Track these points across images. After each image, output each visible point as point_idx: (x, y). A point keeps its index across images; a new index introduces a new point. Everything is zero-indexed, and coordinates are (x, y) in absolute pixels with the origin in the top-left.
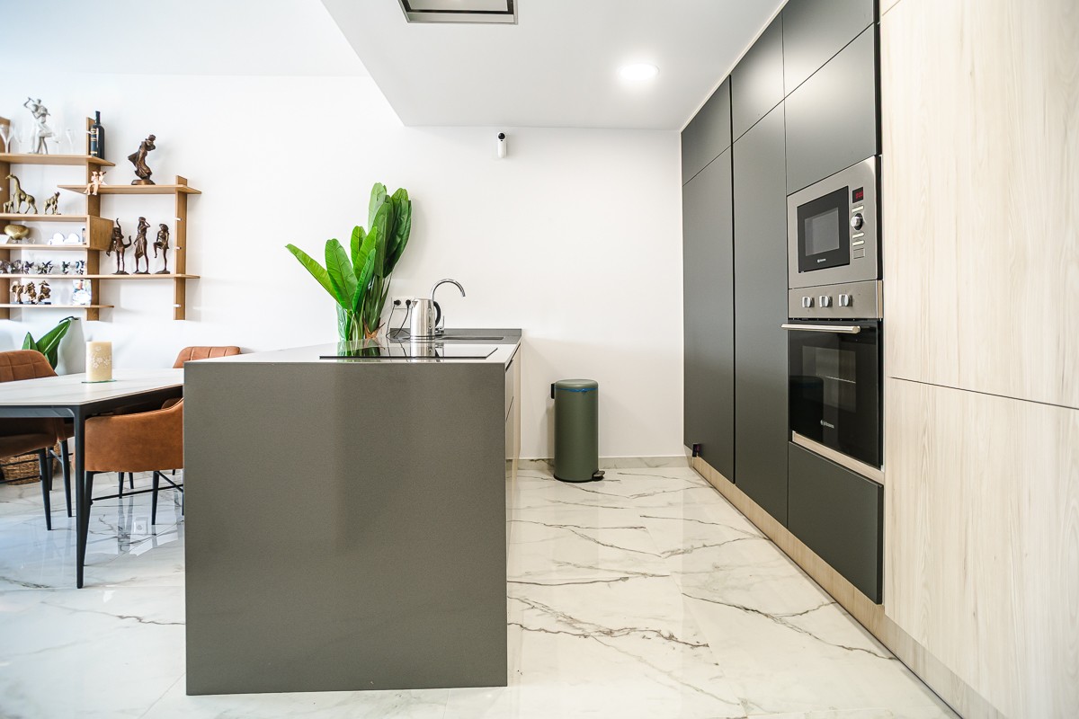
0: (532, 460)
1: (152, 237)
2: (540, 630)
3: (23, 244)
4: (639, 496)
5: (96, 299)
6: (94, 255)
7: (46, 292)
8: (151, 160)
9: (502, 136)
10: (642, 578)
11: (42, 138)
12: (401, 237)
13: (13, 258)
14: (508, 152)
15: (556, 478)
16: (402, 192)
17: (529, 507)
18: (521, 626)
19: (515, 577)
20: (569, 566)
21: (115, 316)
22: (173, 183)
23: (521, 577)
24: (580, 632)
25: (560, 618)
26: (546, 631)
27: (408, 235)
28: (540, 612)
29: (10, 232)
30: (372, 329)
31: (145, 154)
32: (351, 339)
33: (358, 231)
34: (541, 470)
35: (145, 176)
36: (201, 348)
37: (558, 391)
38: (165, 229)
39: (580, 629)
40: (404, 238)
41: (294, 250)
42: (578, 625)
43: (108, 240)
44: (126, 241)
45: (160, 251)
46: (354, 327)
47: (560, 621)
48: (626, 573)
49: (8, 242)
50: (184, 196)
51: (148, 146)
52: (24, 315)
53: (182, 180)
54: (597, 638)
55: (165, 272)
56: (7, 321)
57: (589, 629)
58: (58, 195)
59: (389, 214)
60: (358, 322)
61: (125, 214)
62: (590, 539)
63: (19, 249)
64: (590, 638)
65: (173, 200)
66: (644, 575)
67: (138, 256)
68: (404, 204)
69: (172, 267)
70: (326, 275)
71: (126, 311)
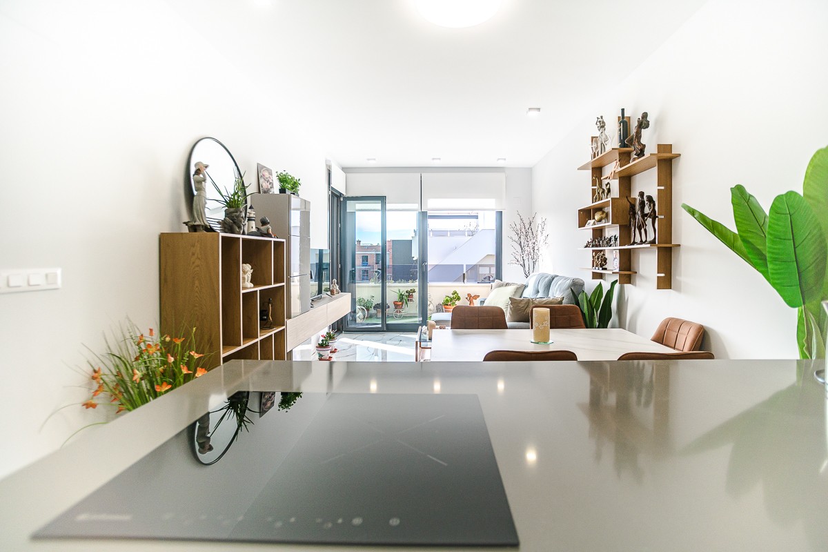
1: (646, 209)
5: (627, 265)
7: (605, 260)
13: (603, 236)
22: (656, 153)
31: (639, 133)
35: (638, 152)
38: (653, 200)
45: (650, 221)
50: (666, 163)
51: (641, 124)
53: (664, 149)
58: (608, 184)
69: (657, 238)
70: (740, 243)
71: (642, 277)
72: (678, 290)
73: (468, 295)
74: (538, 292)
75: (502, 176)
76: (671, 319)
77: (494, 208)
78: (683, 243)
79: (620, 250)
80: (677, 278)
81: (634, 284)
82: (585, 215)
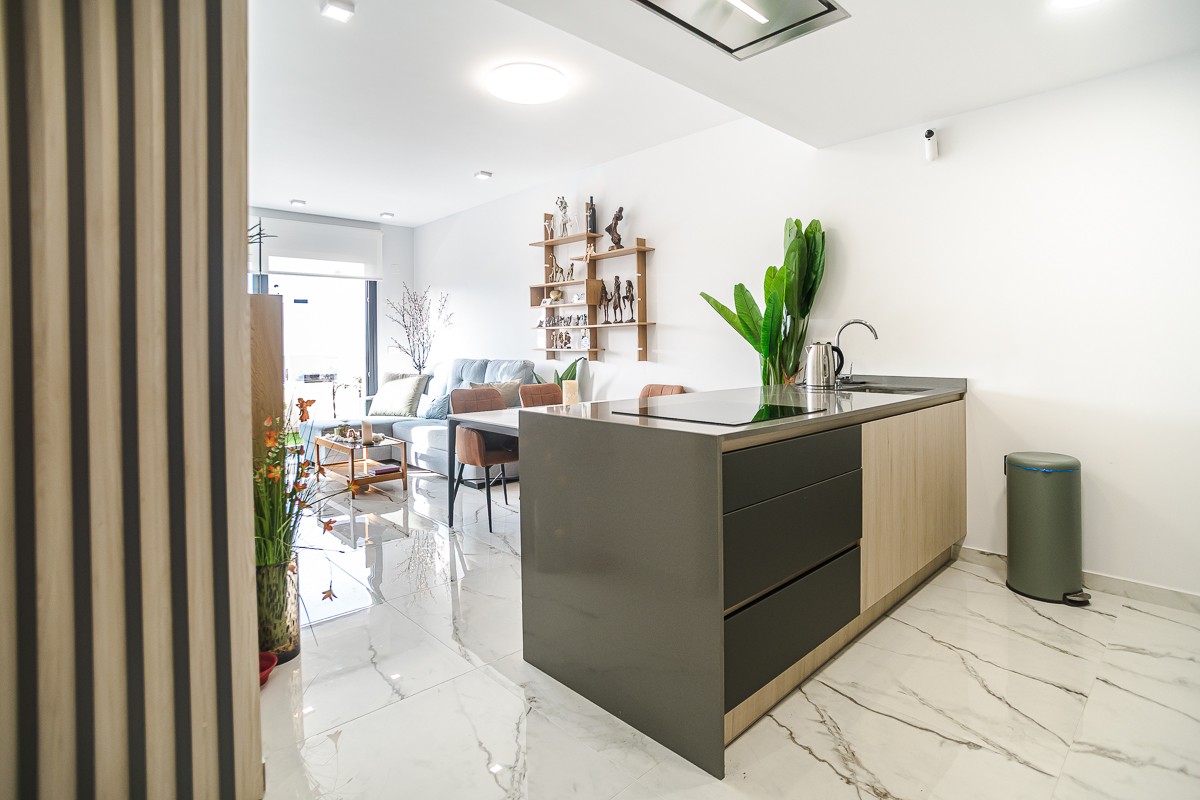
0: (983, 553)
1: (623, 292)
2: (806, 748)
3: (559, 304)
4: (1130, 649)
5: (594, 343)
6: (593, 309)
7: (568, 339)
8: (621, 228)
9: (930, 134)
10: (1003, 758)
11: (565, 225)
12: (816, 273)
13: (556, 315)
14: (939, 152)
15: (1008, 585)
16: (815, 225)
17: (932, 610)
18: (791, 734)
19: (835, 682)
20: (913, 699)
21: (607, 357)
22: (634, 245)
23: (841, 684)
24: (847, 774)
25: (841, 748)
26: (811, 753)
27: (823, 271)
28: (826, 731)
29: (553, 295)
30: (790, 373)
31: (616, 224)
32: (768, 384)
33: (772, 271)
34: (995, 569)
35: (617, 242)
36: (657, 385)
37: (1014, 468)
38: (630, 284)
39: (851, 770)
40: (819, 274)
41: (707, 298)
42: (851, 765)
43: (599, 298)
44: (609, 297)
45: (628, 303)
46: (769, 371)
47: (837, 750)
48: (986, 740)
49: (551, 303)
50: (643, 254)
51: (618, 217)
52: (561, 357)
53: (641, 242)
54: (861, 791)
55: (632, 320)
56: (553, 360)
57: (862, 777)
58: (572, 265)
59: (802, 250)
60: (774, 366)
61: (607, 275)
62: (976, 677)
63: (558, 307)
64: (852, 787)
65: (633, 259)
66: (1011, 755)
67: (615, 309)
68: (818, 237)
69: (636, 317)
70: (737, 320)
71: (613, 353)
72: (655, 360)
73: (300, 400)
74: (461, 380)
75: (377, 235)
76: (651, 385)
77: (363, 275)
78: (658, 322)
79: (590, 328)
80: (653, 351)
81: (602, 360)
82: (539, 294)
